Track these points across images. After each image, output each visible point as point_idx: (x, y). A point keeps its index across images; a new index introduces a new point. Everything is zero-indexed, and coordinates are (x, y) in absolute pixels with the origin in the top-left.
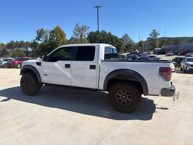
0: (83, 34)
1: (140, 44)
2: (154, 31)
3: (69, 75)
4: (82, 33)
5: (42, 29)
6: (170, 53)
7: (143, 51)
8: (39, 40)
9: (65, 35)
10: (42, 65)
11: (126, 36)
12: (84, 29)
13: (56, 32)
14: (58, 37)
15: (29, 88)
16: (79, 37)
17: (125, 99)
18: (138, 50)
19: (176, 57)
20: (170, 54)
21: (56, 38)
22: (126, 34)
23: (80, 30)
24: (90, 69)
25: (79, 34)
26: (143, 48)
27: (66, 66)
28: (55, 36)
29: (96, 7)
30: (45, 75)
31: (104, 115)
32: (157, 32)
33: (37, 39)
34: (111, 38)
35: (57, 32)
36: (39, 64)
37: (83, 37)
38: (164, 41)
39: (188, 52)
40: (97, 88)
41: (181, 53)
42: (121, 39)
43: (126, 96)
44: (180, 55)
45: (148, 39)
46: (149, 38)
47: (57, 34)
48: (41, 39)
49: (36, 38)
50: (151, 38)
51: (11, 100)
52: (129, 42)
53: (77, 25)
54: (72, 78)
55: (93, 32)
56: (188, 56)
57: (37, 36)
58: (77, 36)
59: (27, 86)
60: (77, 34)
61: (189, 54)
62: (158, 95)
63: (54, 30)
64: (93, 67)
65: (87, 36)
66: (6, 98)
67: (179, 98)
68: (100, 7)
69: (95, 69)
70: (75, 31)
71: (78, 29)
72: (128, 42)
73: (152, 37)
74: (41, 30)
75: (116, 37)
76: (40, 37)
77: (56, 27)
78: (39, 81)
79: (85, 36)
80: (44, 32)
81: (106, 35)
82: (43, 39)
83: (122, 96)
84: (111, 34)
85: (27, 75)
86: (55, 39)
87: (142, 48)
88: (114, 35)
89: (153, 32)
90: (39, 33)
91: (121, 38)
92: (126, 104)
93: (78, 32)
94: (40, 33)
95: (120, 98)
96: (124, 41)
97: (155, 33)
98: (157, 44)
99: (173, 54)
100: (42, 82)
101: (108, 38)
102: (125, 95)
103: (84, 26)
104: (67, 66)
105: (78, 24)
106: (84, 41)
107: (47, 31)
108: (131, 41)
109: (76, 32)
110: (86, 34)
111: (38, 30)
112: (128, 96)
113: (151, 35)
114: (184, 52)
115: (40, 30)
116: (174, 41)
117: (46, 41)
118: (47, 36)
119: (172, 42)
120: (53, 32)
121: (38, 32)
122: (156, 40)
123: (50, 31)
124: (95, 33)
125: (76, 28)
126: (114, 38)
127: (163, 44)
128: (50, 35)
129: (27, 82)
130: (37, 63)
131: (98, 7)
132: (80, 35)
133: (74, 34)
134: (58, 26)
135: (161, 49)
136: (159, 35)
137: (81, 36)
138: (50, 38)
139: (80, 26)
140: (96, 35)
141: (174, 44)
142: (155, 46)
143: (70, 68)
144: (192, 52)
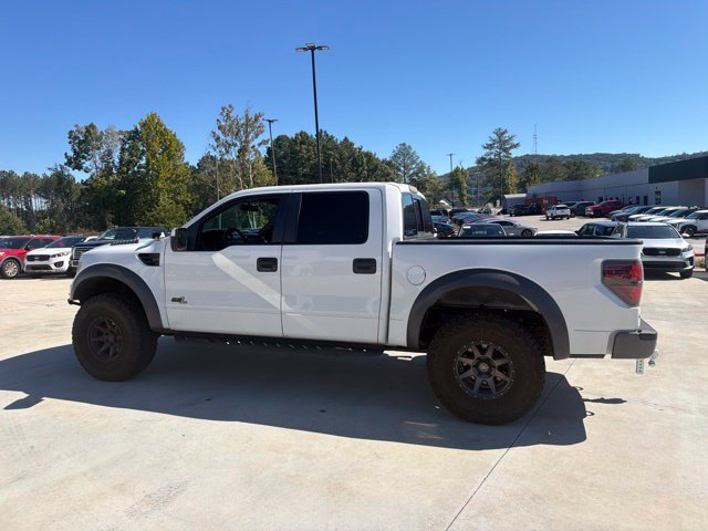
0: (251, 145)
1: (454, 179)
2: (500, 134)
3: (273, 298)
4: (247, 142)
5: (92, 126)
6: (558, 208)
7: (464, 204)
8: (79, 167)
9: (180, 147)
10: (161, 262)
11: (404, 151)
12: (252, 124)
13: (145, 137)
14: (153, 156)
15: (107, 351)
16: (233, 155)
17: (488, 374)
18: (447, 199)
19: (588, 225)
20: (559, 212)
21: (148, 161)
22: (404, 144)
23: (237, 129)
24: (355, 271)
25: (235, 145)
26: (465, 192)
27: (263, 266)
28: (143, 152)
29: (305, 49)
30: (174, 300)
31: (422, 435)
32: (511, 138)
33: (69, 163)
34: (354, 159)
35: (151, 138)
36: (150, 259)
37: (251, 157)
38: (534, 168)
39: (619, 205)
40: (382, 340)
41: (595, 210)
42: (389, 163)
43: (491, 366)
44: (592, 217)
45: (480, 160)
46: (483, 159)
47: (148, 146)
48: (87, 164)
49: (66, 161)
50: (490, 160)
51: (47, 400)
52: (417, 174)
53: (227, 112)
54: (285, 307)
55: (286, 137)
56: (620, 219)
57: (71, 154)
58: (227, 152)
59: (101, 344)
60: (228, 146)
61: (620, 213)
62: (602, 356)
63: (136, 131)
64: (364, 266)
65: (263, 151)
66: (22, 395)
67: (655, 361)
68: (320, 48)
69: (374, 272)
70: (219, 133)
71: (231, 126)
72: (411, 172)
73: (493, 157)
74: (88, 131)
75: (369, 156)
76: (84, 158)
77: (145, 119)
78: (152, 324)
79: (257, 152)
80: (99, 139)
81: (336, 147)
82: (95, 162)
83: (476, 366)
84: (352, 144)
85: (104, 305)
86: (143, 162)
87: (462, 195)
88: (365, 150)
89: (495, 137)
90: (80, 143)
91: (388, 159)
92: (494, 391)
93: (229, 139)
94: (83, 143)
95: (471, 372)
96: (399, 170)
97: (502, 142)
98: (513, 180)
99: (568, 212)
100: (165, 326)
101: (341, 159)
102: (487, 361)
103: (252, 115)
104: (267, 265)
105: (230, 106)
106: (253, 168)
107: (110, 133)
108: (421, 169)
109: (222, 137)
110: (260, 144)
111: (74, 129)
112: (498, 363)
113: (490, 147)
114: (603, 205)
115: (84, 131)
116: (568, 168)
117: (107, 172)
118: (110, 153)
119: (562, 171)
120: (134, 136)
121: (76, 138)
122: (506, 166)
123: (121, 133)
124: (295, 141)
125: (223, 123)
126: (365, 160)
127: (532, 178)
128: (123, 150)
129: (102, 329)
130: (141, 256)
131: (313, 49)
132: (237, 149)
133: (215, 144)
134: (153, 116)
135: (524, 195)
136: (516, 146)
137: (242, 151)
138: (121, 160)
139: (238, 114)
140: (298, 148)
141: (570, 178)
142: (506, 186)
143: (275, 270)
144: (631, 203)
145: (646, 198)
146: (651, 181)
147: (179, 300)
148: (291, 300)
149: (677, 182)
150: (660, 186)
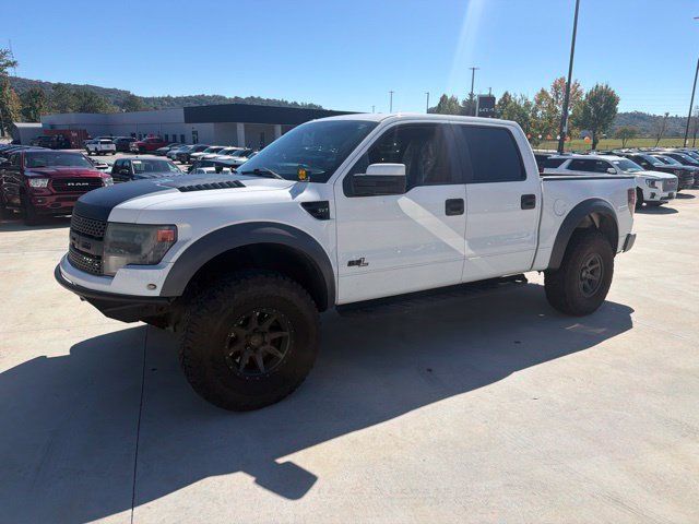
3: (459, 244)
6: (102, 143)
20: (104, 147)
24: (523, 208)
27: (452, 210)
30: (351, 264)
36: (318, 210)
38: (38, 93)
39: (160, 142)
41: (140, 146)
44: (136, 153)
54: (469, 252)
64: (528, 202)
69: (534, 207)
98: (14, 106)
99: (113, 147)
100: (336, 300)
104: (454, 207)
114: (148, 141)
116: (80, 98)
119: (73, 102)
122: (4, 87)
127: (38, 106)
135: (40, 125)
136: (13, 64)
142: (6, 112)
143: (462, 213)
144: (175, 141)
145: (183, 137)
146: (188, 120)
147: (358, 263)
148: (473, 244)
149: (212, 124)
150: (197, 126)
